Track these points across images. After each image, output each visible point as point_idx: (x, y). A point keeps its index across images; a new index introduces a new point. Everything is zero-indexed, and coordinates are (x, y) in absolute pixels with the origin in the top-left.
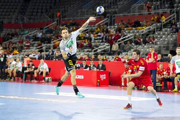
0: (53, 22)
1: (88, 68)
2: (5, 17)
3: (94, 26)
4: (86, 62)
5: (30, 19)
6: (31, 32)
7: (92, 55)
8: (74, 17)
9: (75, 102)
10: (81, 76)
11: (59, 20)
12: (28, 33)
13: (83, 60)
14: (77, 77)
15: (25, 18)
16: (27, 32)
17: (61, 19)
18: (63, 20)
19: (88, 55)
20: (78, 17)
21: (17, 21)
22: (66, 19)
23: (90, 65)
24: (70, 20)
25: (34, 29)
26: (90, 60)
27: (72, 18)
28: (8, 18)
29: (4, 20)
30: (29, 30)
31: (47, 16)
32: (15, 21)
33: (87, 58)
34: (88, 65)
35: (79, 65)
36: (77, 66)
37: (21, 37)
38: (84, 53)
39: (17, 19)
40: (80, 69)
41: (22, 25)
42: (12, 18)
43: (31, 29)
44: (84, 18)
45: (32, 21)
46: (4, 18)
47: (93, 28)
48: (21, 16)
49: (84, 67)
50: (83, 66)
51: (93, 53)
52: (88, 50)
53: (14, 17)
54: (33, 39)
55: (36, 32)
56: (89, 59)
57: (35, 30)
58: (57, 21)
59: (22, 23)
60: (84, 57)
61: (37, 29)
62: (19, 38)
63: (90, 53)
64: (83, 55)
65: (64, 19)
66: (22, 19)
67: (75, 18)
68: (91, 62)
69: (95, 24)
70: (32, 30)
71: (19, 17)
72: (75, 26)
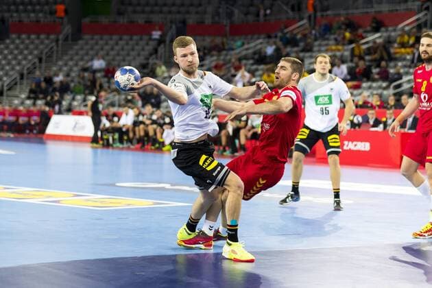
0: (299, 21)
1: (381, 126)
2: (191, 9)
3: (395, 30)
4: (376, 112)
5: (247, 14)
6: (248, 43)
7: (390, 96)
8: (347, 9)
9: (351, 202)
10: (363, 143)
11: (313, 16)
12: (243, 44)
13: (368, 107)
14: (355, 145)
15: (236, 11)
16: (239, 43)
17: (319, 14)
18: (322, 16)
19: (380, 96)
20: (357, 8)
21: (217, 18)
22: (329, 12)
23: (384, 119)
24: (339, 15)
25: (256, 36)
26: (386, 108)
27: (343, 12)
28: (197, 13)
29: (187, 16)
30: (245, 39)
31: (285, 8)
32: (213, 18)
33: (378, 103)
34: (379, 119)
35: (360, 119)
36: (355, 121)
37: (226, 55)
38: (370, 91)
39: (218, 14)
41: (228, 28)
42: (205, 12)
43: (249, 37)
44: (371, 12)
45: (251, 18)
46: (188, 12)
47: (393, 34)
48: (227, 8)
49: (371, 122)
50: (368, 122)
51: (391, 91)
52: (379, 83)
53: (210, 9)
54: (253, 58)
55: (261, 43)
56: (383, 105)
57: (258, 38)
59: (228, 25)
60: (370, 100)
61: (263, 36)
62: (222, 57)
63: (385, 92)
64: (369, 96)
65: (325, 14)
66: (230, 15)
67: (350, 11)
68: (388, 112)
69: (397, 25)
70: (252, 38)
71: (221, 10)
72: (348, 30)
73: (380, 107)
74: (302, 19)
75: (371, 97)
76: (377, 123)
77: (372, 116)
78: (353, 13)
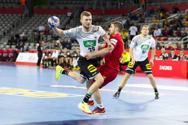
0: (138, 8)
1: (178, 58)
2: (86, 2)
3: (184, 13)
4: (175, 52)
5: (113, 4)
6: (113, 19)
7: (182, 44)
9: (163, 95)
10: (169, 67)
12: (111, 19)
14: (165, 68)
15: (108, 3)
16: (109, 18)
17: (147, 5)
18: (149, 6)
19: (177, 44)
20: (166, 2)
21: (98, 6)
22: (152, 4)
23: (179, 55)
24: (157, 5)
25: (117, 15)
26: (180, 50)
27: (159, 4)
28: (89, 4)
29: (84, 5)
30: (112, 16)
31: (131, 2)
32: (97, 6)
33: (176, 47)
34: (177, 55)
35: (167, 55)
36: (165, 56)
37: (103, 24)
38: (172, 41)
40: (168, 59)
41: (104, 11)
42: (93, 4)
43: (114, 15)
44: (173, 4)
45: (115, 6)
46: (84, 4)
47: (183, 14)
48: (104, 2)
49: (173, 57)
50: (171, 56)
51: (182, 42)
52: (177, 38)
53: (95, 2)
55: (120, 19)
56: (178, 48)
57: (118, 16)
58: (143, 6)
59: (104, 9)
60: (172, 46)
61: (120, 15)
63: (179, 42)
64: (171, 44)
65: (150, 4)
66: (105, 5)
67: (162, 3)
68: (181, 52)
69: (185, 10)
70: (115, 16)
71: (100, 3)
72: (162, 12)
73: (177, 49)
74: (139, 7)
75: (173, 44)
76: (175, 57)
77: (173, 53)
78: (164, 4)
